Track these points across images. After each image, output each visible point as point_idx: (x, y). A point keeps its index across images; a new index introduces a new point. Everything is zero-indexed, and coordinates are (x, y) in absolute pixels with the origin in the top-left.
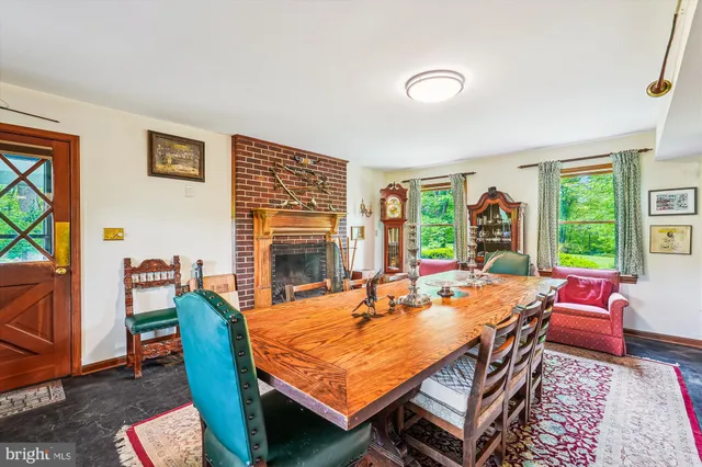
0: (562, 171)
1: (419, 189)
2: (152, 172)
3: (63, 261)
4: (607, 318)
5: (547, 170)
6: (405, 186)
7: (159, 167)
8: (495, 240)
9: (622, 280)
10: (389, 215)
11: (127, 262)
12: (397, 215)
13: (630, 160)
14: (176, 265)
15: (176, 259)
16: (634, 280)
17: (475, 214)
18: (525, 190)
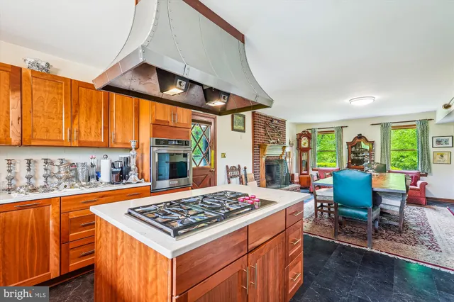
0: (392, 127)
1: (316, 133)
2: (233, 129)
3: (213, 166)
4: (418, 190)
5: (385, 127)
6: (310, 132)
7: (235, 127)
8: (360, 158)
9: (421, 175)
10: (303, 146)
11: (227, 166)
12: (307, 146)
13: (424, 124)
14: (239, 169)
15: (239, 166)
16: (426, 175)
17: (350, 146)
18: (375, 135)
